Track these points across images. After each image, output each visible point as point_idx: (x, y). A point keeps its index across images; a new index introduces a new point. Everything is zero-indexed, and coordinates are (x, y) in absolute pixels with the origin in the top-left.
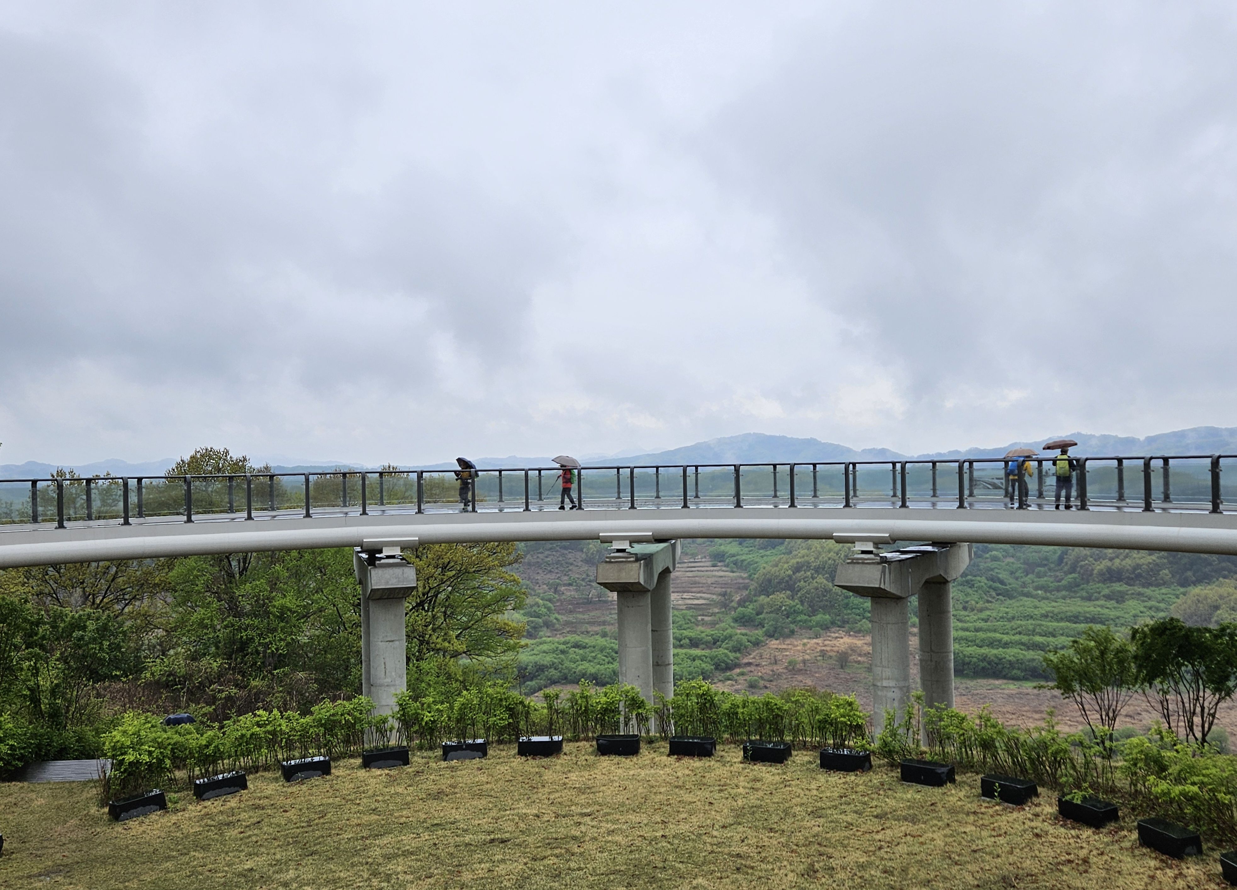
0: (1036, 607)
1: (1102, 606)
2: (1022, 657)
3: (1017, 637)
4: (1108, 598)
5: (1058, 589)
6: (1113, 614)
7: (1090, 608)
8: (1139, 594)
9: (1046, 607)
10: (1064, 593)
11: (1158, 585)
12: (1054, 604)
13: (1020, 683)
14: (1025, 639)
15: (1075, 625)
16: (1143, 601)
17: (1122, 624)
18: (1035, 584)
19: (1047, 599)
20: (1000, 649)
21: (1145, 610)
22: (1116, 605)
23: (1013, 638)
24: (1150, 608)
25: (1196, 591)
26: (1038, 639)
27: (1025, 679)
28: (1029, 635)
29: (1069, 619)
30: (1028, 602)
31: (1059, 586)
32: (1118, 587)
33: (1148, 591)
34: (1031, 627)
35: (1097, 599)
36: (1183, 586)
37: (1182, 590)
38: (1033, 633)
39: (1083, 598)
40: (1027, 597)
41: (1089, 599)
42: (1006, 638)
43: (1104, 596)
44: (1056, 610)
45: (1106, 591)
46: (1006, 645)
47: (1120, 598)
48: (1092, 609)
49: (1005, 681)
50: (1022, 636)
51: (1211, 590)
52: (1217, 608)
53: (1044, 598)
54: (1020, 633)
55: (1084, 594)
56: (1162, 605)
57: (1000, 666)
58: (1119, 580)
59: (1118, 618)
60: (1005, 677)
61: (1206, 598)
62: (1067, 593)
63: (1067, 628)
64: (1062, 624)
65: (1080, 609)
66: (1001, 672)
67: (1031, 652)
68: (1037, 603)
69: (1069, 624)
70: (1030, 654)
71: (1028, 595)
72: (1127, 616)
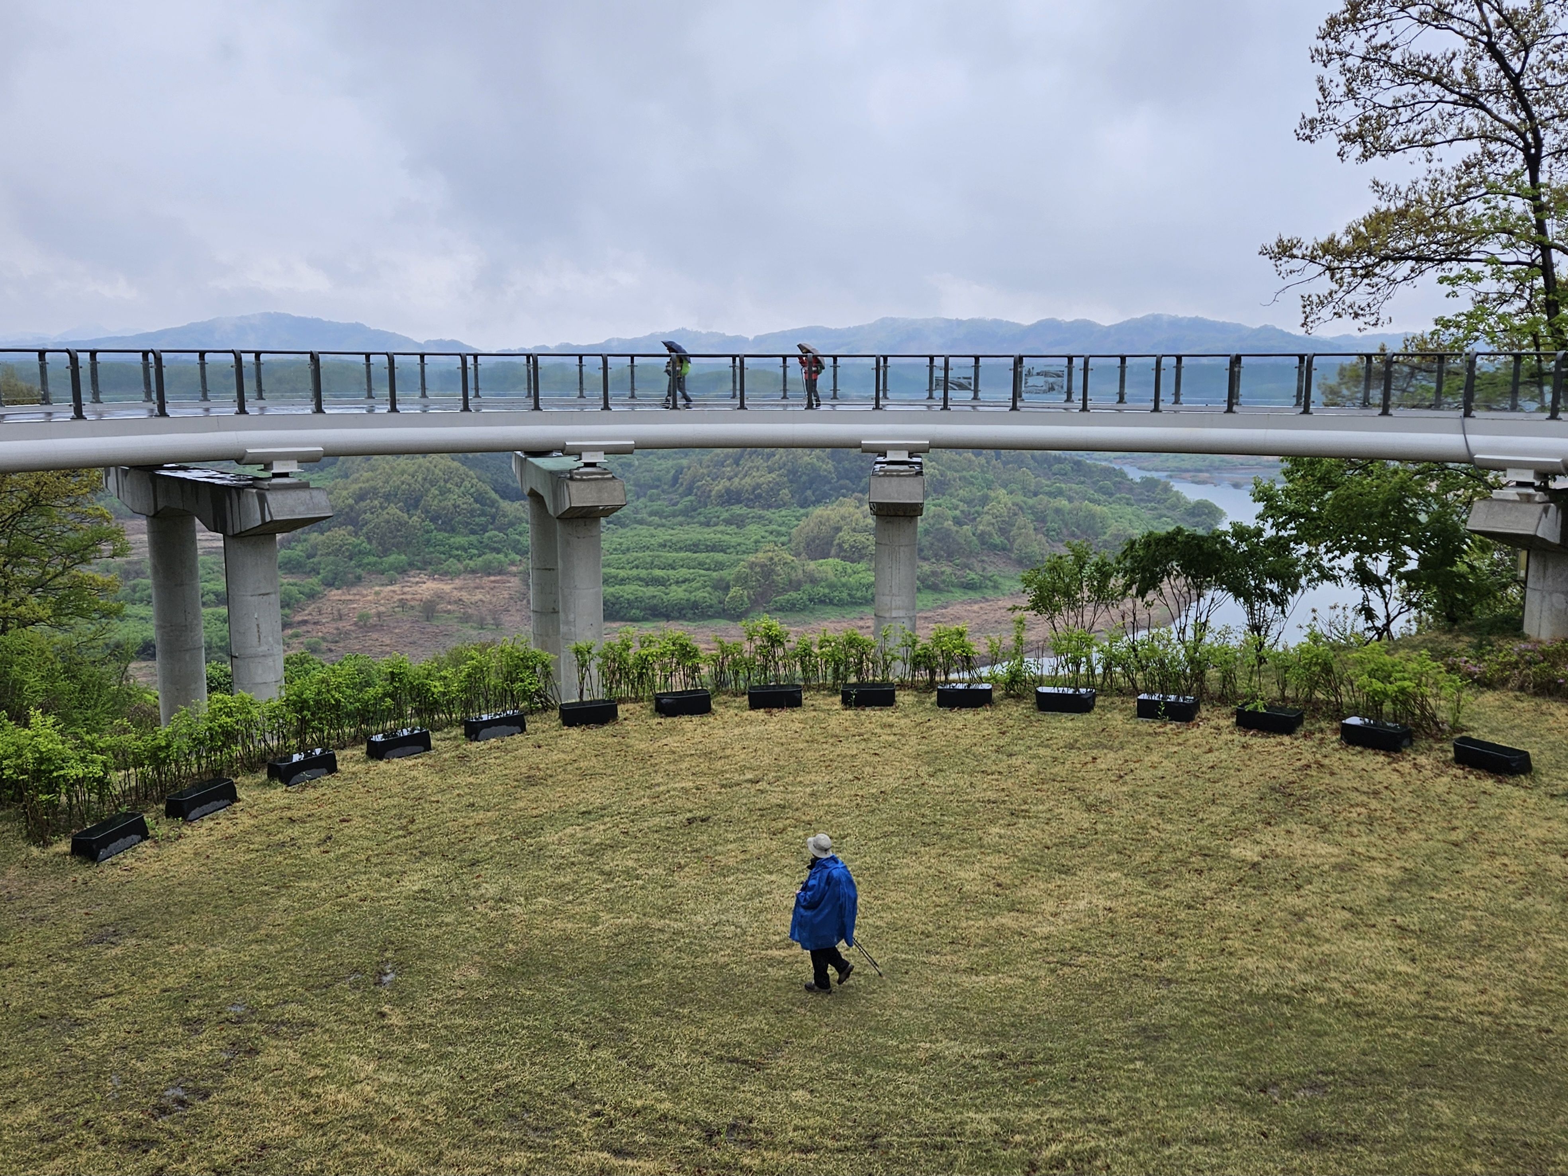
0: (653, 536)
1: (722, 532)
2: (641, 594)
3: (635, 572)
4: (728, 522)
5: (674, 515)
6: (734, 540)
7: (709, 535)
8: (761, 517)
9: (663, 535)
10: (680, 519)
11: (778, 507)
12: (672, 532)
13: (639, 624)
14: (643, 573)
15: (696, 555)
16: (764, 525)
17: (744, 552)
18: (648, 510)
19: (664, 526)
20: (617, 587)
21: (767, 534)
22: (736, 530)
23: (630, 572)
24: (771, 533)
25: (818, 511)
26: (658, 573)
27: (645, 619)
28: (647, 569)
29: (687, 548)
30: (644, 530)
31: (675, 511)
32: (738, 510)
33: (768, 514)
34: (649, 560)
35: (716, 525)
36: (802, 507)
37: (802, 511)
38: (652, 566)
39: (701, 524)
40: (641, 524)
41: (708, 524)
42: (622, 573)
43: (724, 520)
44: (675, 539)
45: (725, 515)
46: (622, 581)
47: (739, 522)
48: (712, 535)
49: (623, 623)
50: (640, 570)
51: (833, 510)
52: (838, 529)
53: (659, 526)
54: (637, 567)
55: (702, 519)
56: (783, 529)
57: (617, 606)
58: (739, 502)
59: (739, 545)
60: (623, 619)
61: (828, 519)
62: (683, 519)
63: (689, 558)
64: (682, 554)
65: (700, 537)
66: (618, 612)
67: (651, 588)
68: (654, 532)
69: (689, 554)
70: (651, 591)
71: (641, 522)
72: (748, 542)
